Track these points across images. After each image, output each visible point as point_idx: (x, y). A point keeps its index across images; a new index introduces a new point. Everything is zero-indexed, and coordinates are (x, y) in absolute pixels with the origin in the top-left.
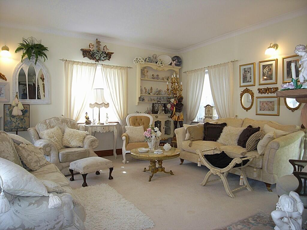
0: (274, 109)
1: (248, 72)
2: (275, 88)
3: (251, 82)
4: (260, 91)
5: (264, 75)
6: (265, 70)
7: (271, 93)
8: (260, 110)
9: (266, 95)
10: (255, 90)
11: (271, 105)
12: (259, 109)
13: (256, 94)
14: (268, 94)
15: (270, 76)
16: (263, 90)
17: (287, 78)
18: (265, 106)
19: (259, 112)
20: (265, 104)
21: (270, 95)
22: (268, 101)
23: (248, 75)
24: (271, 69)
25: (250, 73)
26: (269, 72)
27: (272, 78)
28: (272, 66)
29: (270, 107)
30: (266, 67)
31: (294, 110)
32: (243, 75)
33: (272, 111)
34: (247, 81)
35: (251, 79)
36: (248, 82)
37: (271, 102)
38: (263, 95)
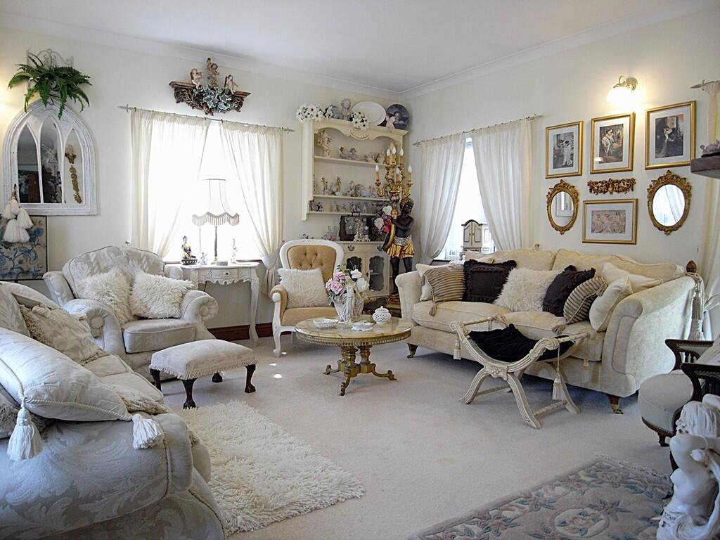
0: (624, 228)
1: (567, 142)
2: (628, 181)
3: (572, 165)
4: (593, 187)
5: (602, 148)
6: (604, 138)
7: (618, 192)
8: (593, 231)
9: (607, 196)
10: (581, 184)
11: (618, 221)
12: (589, 230)
13: (585, 194)
14: (611, 193)
15: (616, 152)
16: (600, 184)
17: (656, 157)
18: (603, 223)
19: (590, 236)
20: (604, 218)
21: (616, 196)
22: (610, 211)
23: (567, 151)
24: (618, 137)
25: (570, 145)
26: (615, 144)
27: (622, 157)
28: (622, 130)
29: (615, 224)
30: (607, 132)
31: (671, 231)
32: (554, 149)
33: (621, 233)
34: (564, 164)
35: (572, 159)
36: (566, 166)
37: (618, 213)
38: (601, 196)
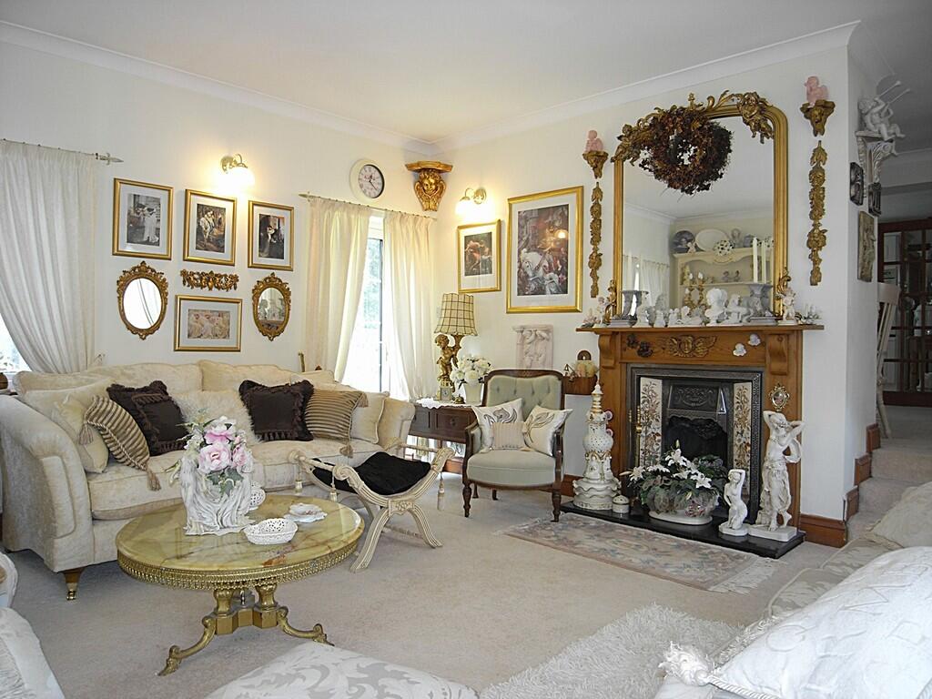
1: (149, 210)
2: (232, 277)
3: (158, 244)
4: (187, 278)
5: (200, 231)
6: (202, 219)
7: (218, 288)
8: (189, 336)
9: (205, 292)
10: (171, 271)
11: (221, 323)
12: (184, 333)
13: (176, 287)
14: (210, 289)
15: (217, 240)
16: (196, 276)
17: (260, 256)
18: (203, 326)
19: (185, 342)
20: (203, 318)
21: (215, 293)
22: (211, 311)
23: (149, 221)
24: (220, 223)
25: (154, 215)
26: (215, 230)
27: (223, 247)
28: (223, 215)
29: (217, 328)
30: (206, 213)
33: (224, 338)
34: (145, 239)
35: (158, 235)
36: (148, 242)
37: (221, 314)
38: (197, 292)
